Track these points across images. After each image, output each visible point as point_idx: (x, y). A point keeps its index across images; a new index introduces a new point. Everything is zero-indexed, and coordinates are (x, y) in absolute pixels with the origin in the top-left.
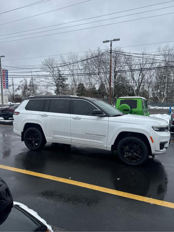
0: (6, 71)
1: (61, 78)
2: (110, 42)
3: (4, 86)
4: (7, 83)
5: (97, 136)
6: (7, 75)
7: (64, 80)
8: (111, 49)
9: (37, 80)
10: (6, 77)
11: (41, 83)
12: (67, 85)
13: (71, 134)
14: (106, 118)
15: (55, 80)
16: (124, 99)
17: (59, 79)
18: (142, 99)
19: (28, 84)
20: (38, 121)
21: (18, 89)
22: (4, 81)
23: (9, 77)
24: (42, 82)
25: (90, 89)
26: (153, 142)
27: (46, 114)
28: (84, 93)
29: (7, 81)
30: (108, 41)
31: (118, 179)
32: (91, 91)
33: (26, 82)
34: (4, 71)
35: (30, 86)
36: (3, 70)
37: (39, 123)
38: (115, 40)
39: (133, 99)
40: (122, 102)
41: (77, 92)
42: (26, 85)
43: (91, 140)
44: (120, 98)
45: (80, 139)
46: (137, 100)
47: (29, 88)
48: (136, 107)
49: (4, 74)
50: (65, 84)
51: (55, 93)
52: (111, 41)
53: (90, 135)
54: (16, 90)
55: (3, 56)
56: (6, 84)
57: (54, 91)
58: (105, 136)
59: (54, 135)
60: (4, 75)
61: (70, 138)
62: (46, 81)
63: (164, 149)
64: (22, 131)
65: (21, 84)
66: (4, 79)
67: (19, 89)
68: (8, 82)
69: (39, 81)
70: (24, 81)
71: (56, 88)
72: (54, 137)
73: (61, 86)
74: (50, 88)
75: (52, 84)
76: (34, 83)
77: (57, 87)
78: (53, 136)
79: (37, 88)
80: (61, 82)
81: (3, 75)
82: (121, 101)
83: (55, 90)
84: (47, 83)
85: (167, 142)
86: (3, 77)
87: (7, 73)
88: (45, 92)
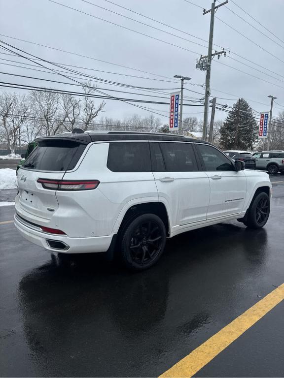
37: (162, 200)
53: (230, 201)
58: (243, 199)
59: (182, 218)
72: (182, 221)
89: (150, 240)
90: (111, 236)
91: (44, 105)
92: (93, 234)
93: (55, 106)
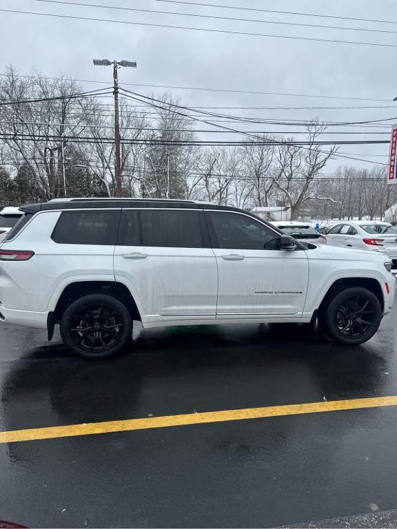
5: (283, 294)
8: (116, 84)
13: (217, 300)
20: (115, 273)
26: (388, 292)
27: (139, 253)
30: (107, 63)
37: (119, 279)
38: (124, 64)
43: (266, 307)
45: (240, 307)
52: (115, 64)
53: (268, 294)
58: (301, 293)
59: (166, 306)
61: (214, 307)
64: (53, 309)
72: (166, 311)
78: (164, 309)
89: (105, 326)
90: (47, 313)
91: (255, 158)
92: (25, 307)
93: (270, 158)
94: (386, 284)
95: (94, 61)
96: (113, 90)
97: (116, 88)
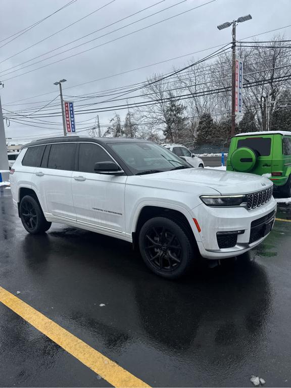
0: (70, 104)
1: (174, 108)
2: (231, 27)
3: (68, 128)
4: (73, 123)
5: (109, 213)
6: (73, 110)
7: (179, 110)
8: (234, 39)
9: (136, 116)
10: (71, 114)
11: (142, 119)
12: (184, 119)
13: (75, 209)
14: (124, 179)
15: (164, 111)
16: (245, 138)
17: (172, 110)
18: (282, 135)
19: (123, 123)
20: (31, 184)
21: (108, 132)
22: (69, 121)
23: (75, 113)
24: (144, 118)
25: (224, 123)
26: (199, 230)
28: (211, 131)
29: (72, 119)
30: (228, 25)
31: (102, 305)
32: (224, 127)
33: (119, 120)
34: (67, 105)
35: (126, 126)
36: (66, 103)
37: (33, 188)
38: (240, 20)
39: (264, 137)
40: (241, 144)
41: (198, 131)
42: (119, 125)
44: (237, 135)
46: (270, 139)
47: (123, 129)
48: (268, 154)
49: (67, 108)
50: (180, 118)
51: (165, 135)
52: (234, 23)
53: (100, 211)
54: (104, 134)
55: (64, 81)
56: (72, 125)
57: (163, 132)
58: (121, 214)
59: (54, 209)
60: (68, 111)
61: (75, 215)
62: (149, 116)
63: (236, 246)
64: (18, 202)
65: (111, 124)
66: (68, 117)
67: (110, 133)
68: (74, 121)
69: (139, 116)
70: (116, 119)
71: (166, 125)
72: (54, 212)
73: (173, 121)
74: (157, 127)
75: (160, 119)
76: (132, 120)
77: (167, 123)
79: (135, 129)
80: (175, 115)
81: (66, 110)
82: (239, 141)
83: (164, 129)
84: (151, 120)
85: (243, 232)
86: (66, 114)
87: (72, 107)
88: (148, 134)
94: (195, 220)
95: (218, 27)
96: (232, 45)
97: (234, 43)
